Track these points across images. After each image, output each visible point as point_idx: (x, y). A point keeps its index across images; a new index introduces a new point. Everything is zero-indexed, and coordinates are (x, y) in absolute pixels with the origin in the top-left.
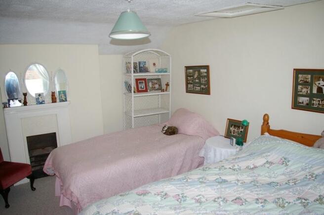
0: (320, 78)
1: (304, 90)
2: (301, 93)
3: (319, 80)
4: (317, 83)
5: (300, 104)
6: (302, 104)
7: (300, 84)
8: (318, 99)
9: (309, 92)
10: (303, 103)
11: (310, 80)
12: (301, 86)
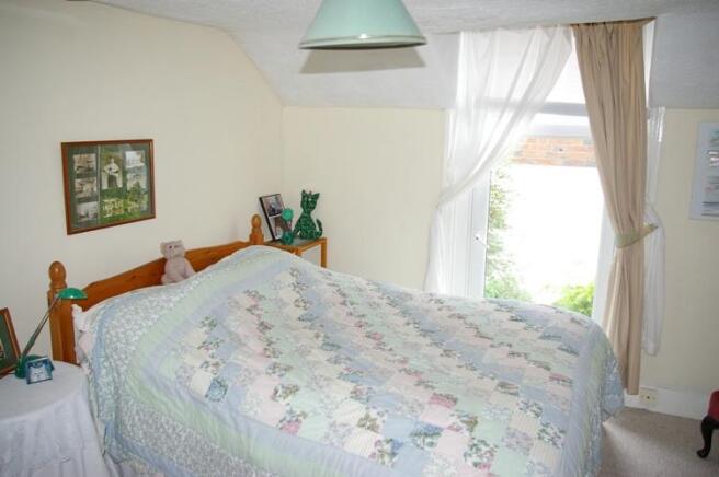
0: (110, 157)
1: (87, 187)
2: (82, 195)
3: (109, 163)
4: (106, 168)
5: (84, 220)
6: (86, 219)
7: (79, 176)
8: (112, 200)
9: (95, 189)
10: (87, 215)
11: (94, 163)
12: (79, 180)
